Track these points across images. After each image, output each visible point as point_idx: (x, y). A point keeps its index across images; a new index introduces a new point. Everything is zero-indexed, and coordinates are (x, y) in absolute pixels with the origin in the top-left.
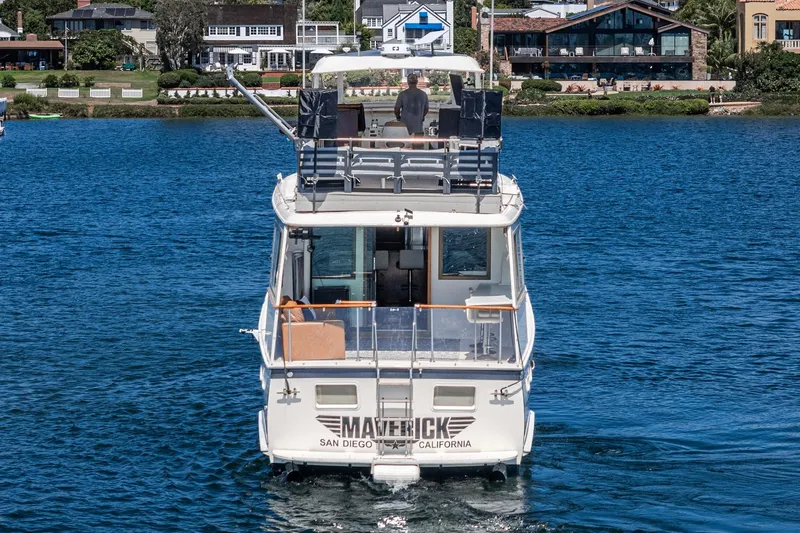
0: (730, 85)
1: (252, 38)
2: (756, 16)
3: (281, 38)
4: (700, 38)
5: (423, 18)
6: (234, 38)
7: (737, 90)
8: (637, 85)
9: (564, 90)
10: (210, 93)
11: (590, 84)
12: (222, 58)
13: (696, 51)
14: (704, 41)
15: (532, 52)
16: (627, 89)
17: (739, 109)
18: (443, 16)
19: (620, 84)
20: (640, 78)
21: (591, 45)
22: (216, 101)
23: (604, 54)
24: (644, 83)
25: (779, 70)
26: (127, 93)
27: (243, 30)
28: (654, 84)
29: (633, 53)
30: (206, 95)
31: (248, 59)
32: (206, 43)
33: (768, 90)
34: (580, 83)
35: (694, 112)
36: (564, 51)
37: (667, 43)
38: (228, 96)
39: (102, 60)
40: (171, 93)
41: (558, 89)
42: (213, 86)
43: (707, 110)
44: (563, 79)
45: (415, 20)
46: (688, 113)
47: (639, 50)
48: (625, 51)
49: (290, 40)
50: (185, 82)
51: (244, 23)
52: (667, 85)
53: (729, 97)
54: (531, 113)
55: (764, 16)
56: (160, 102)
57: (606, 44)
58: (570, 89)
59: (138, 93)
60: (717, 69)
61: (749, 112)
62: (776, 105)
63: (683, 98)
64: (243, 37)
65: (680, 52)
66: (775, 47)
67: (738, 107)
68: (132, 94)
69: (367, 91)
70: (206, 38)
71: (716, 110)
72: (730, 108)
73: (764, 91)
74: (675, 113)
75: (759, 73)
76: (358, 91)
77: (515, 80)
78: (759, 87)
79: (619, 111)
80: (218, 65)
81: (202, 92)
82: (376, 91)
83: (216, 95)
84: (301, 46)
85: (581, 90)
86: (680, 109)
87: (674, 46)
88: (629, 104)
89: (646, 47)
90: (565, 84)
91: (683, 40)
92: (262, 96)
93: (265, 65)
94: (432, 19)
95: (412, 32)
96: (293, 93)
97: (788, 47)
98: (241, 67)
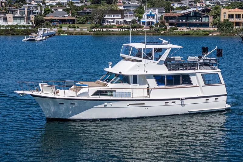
0: (216, 29)
1: (114, 17)
2: (224, 13)
3: (120, 17)
4: (211, 18)
5: (151, 13)
6: (110, 17)
7: (218, 30)
8: (195, 29)
9: (179, 29)
10: (102, 30)
11: (185, 28)
12: (108, 22)
13: (210, 21)
14: (212, 18)
15: (174, 21)
16: (193, 29)
17: (216, 34)
18: (155, 13)
19: (192, 28)
20: (195, 27)
21: (187, 19)
22: (103, 31)
23: (190, 21)
24: (197, 28)
25: (227, 26)
26: (84, 30)
27: (112, 15)
28: (199, 28)
29: (196, 21)
30: (100, 30)
31: (113, 22)
32: (104, 18)
33: (224, 30)
34: (183, 28)
35: (205, 35)
36: (181, 21)
37: (204, 19)
39: (83, 22)
40: (93, 30)
41: (178, 29)
42: (102, 28)
43: (208, 34)
44: (180, 27)
45: (149, 13)
46: (204, 35)
47: (197, 21)
48: (194, 21)
49: (122, 18)
50: (96, 27)
51: (112, 14)
52: (202, 29)
53: (214, 31)
54: (169, 35)
55: (226, 13)
56: (90, 32)
57: (191, 19)
58: (180, 29)
59: (86, 30)
60: (215, 25)
61: (217, 35)
62: (224, 33)
63: (203, 32)
64: (112, 17)
65: (206, 21)
66: (227, 20)
67: (215, 34)
68: (85, 30)
69: (136, 30)
70: (104, 17)
71: (210, 34)
72: (214, 34)
73: (223, 30)
74: (201, 35)
75: (222, 26)
76: (133, 30)
77: (169, 27)
78: (222, 29)
79: (189, 34)
80: (107, 23)
81: (100, 29)
82: (137, 29)
83: (103, 30)
84: (125, 19)
85: (183, 30)
86: (202, 34)
87: (205, 20)
88: (191, 33)
89: (199, 20)
90: (179, 28)
91: (207, 19)
92: (112, 30)
93: (117, 23)
94: (152, 14)
95: (148, 16)
96: (119, 30)
97: (231, 20)
98: (111, 24)
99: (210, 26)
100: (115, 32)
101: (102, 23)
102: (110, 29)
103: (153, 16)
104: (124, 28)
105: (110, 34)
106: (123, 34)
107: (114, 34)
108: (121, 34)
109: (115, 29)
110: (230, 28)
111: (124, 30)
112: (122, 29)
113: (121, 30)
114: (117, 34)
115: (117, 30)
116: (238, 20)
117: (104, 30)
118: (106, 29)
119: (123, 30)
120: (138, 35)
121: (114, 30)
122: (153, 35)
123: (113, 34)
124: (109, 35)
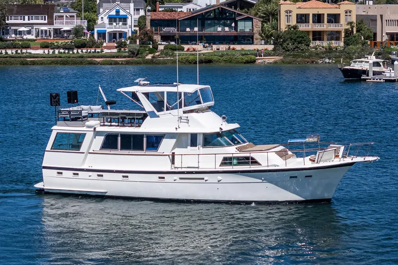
0: (271, 47)
1: (31, 21)
2: (286, 12)
3: (46, 22)
4: (257, 23)
5: (118, 12)
6: (22, 22)
7: (274, 50)
8: (223, 47)
9: (185, 50)
10: (4, 52)
11: (199, 47)
12: (16, 32)
13: (255, 30)
14: (260, 24)
15: (172, 30)
16: (218, 49)
17: (271, 61)
18: (128, 11)
19: (215, 47)
20: (222, 43)
21: (203, 26)
22: (7, 56)
23: (209, 31)
24: (227, 46)
25: (295, 40)
27: (26, 17)
28: (232, 46)
29: (223, 30)
31: (29, 32)
32: (7, 24)
33: (288, 50)
34: (194, 46)
35: (247, 62)
36: (188, 29)
37: (241, 25)
38: (12, 53)
41: (183, 49)
42: (5, 48)
43: (255, 61)
44: (187, 44)
45: (113, 13)
46: (245, 63)
47: (227, 29)
48: (219, 29)
49: (51, 23)
51: (26, 15)
52: (238, 47)
53: (268, 54)
54: (164, 63)
55: (290, 12)
57: (210, 25)
58: (188, 50)
60: (267, 38)
61: (275, 63)
62: (289, 59)
63: (243, 55)
64: (26, 21)
65: (247, 30)
66: (295, 27)
67: (270, 60)
69: (84, 51)
70: (7, 22)
71: (259, 61)
72: (267, 60)
73: (286, 51)
74: (238, 62)
75: (284, 41)
76: (80, 51)
77: (161, 44)
78: (284, 49)
79: (210, 61)
80: (13, 36)
82: (89, 51)
83: (6, 53)
84: (57, 25)
85: (194, 50)
86: (241, 61)
87: (244, 27)
88: (215, 58)
89: (230, 26)
90: (186, 47)
91: (249, 24)
92: (30, 53)
93: (37, 35)
94: (122, 13)
95: (112, 19)
96: (46, 52)
97: (302, 27)
98: (25, 37)
99: (255, 41)
100: (36, 58)
101: (3, 34)
102: (24, 51)
103: (124, 19)
104: (58, 47)
105: (27, 64)
106: (57, 63)
107: (37, 62)
108: (52, 62)
109: (37, 49)
110: (303, 46)
111: (57, 52)
112: (52, 49)
113: (51, 51)
114: (42, 63)
115: (40, 52)
116: (318, 27)
117: (9, 52)
118: (14, 51)
119: (54, 52)
120: (91, 63)
121: (33, 52)
122: (128, 63)
123: (33, 63)
124: (24, 64)
